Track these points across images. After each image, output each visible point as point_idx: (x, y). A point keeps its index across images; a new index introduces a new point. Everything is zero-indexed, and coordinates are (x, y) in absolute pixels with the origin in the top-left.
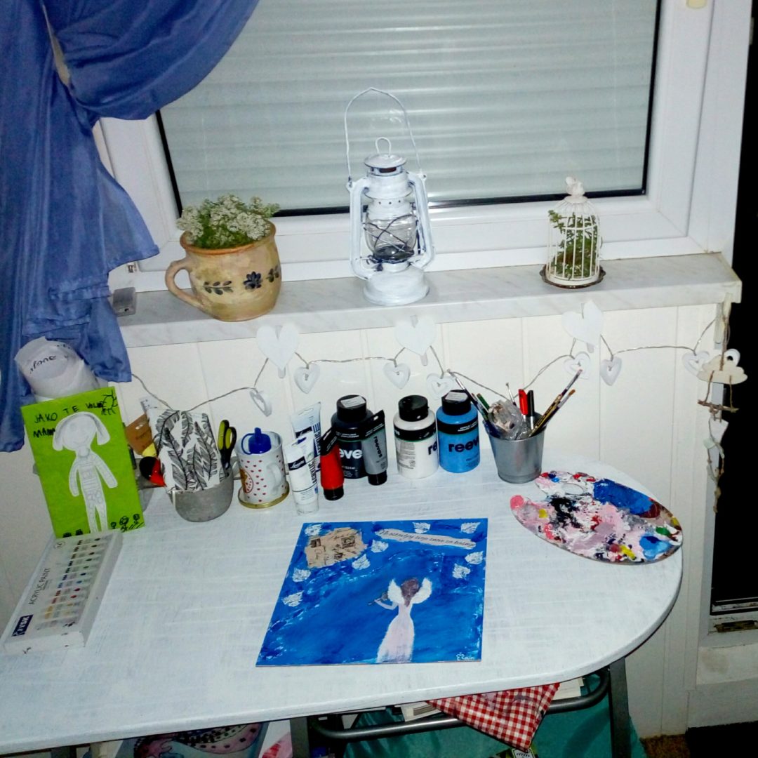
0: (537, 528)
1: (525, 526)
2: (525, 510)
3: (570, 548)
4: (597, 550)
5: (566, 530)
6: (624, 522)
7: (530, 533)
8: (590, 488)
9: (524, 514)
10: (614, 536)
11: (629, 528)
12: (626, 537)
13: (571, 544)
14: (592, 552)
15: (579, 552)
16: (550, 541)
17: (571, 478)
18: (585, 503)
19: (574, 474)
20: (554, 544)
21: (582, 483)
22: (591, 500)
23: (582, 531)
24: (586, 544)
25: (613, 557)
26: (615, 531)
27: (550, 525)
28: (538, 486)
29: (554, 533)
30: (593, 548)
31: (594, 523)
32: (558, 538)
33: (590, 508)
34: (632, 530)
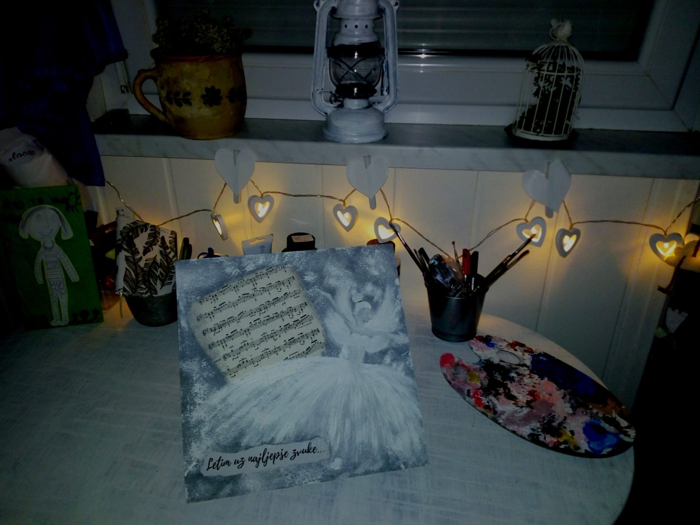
0: (466, 392)
1: (453, 386)
2: (455, 370)
3: (501, 421)
4: (533, 429)
5: (497, 399)
6: (565, 402)
7: (458, 395)
8: (528, 359)
9: (453, 374)
10: (553, 417)
11: (571, 411)
12: (567, 421)
13: (503, 417)
14: (526, 431)
15: (511, 428)
16: (478, 408)
17: (507, 346)
18: (522, 375)
19: (511, 342)
20: (483, 413)
21: (519, 353)
22: (528, 372)
23: (516, 404)
24: (520, 420)
25: (552, 442)
26: (554, 412)
27: (481, 391)
28: (472, 348)
29: (484, 400)
30: (528, 427)
31: (530, 398)
32: (487, 407)
33: (526, 380)
34: (574, 414)
